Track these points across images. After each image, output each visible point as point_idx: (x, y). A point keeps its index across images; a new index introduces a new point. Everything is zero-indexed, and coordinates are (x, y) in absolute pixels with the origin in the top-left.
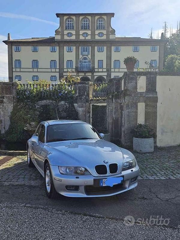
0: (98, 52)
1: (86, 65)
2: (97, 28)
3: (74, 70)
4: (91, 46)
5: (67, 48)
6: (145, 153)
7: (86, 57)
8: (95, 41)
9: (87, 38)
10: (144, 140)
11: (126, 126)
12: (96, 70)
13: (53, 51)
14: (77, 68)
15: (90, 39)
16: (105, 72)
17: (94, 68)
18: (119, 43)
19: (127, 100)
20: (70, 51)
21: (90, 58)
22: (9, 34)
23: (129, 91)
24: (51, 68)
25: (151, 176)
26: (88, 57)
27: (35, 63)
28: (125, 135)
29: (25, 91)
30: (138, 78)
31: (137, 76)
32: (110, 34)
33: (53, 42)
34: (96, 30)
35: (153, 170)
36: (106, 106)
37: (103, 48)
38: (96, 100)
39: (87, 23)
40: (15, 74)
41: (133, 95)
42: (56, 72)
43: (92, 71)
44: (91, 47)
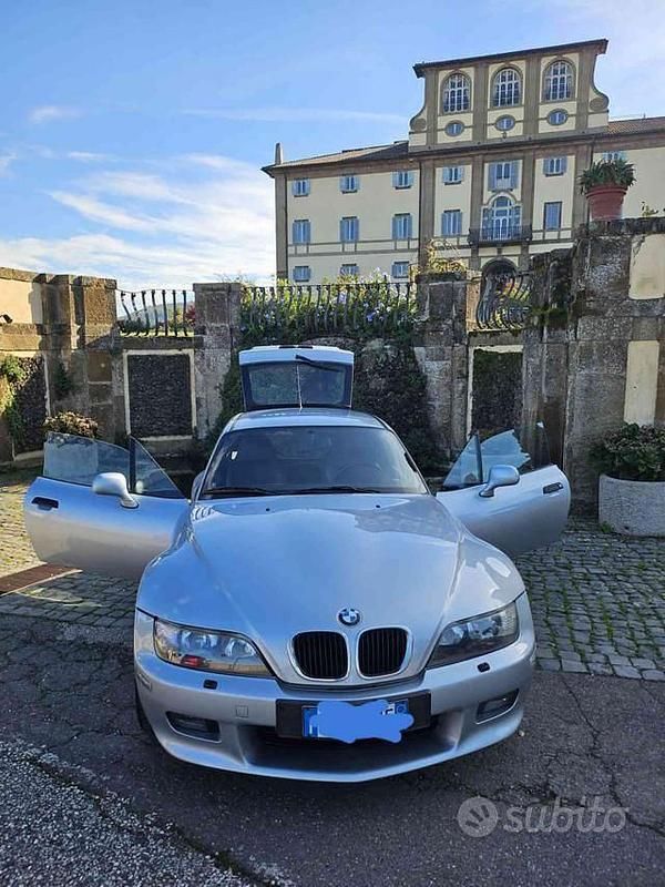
0: (547, 175)
1: (504, 220)
2: (547, 97)
3: (464, 241)
4: (523, 158)
5: (444, 172)
6: (642, 538)
7: (507, 195)
8: (535, 143)
9: (510, 134)
10: (643, 487)
11: (577, 429)
12: (537, 237)
13: (403, 185)
14: (473, 234)
15: (521, 134)
16: (566, 240)
17: (529, 230)
18: (622, 139)
19: (584, 332)
20: (454, 180)
21: (519, 199)
22: (278, 145)
23: (594, 296)
24: (395, 239)
25: (629, 658)
26: (512, 196)
27: (350, 227)
28: (574, 464)
29: (265, 308)
30: (634, 245)
31: (633, 236)
32: (590, 111)
33: (402, 157)
34: (544, 103)
35: (649, 622)
36: (521, 354)
37: (565, 161)
38: (488, 335)
39: (513, 82)
40: (293, 263)
41: (610, 313)
42: (409, 250)
43: (524, 239)
44: (523, 163)
